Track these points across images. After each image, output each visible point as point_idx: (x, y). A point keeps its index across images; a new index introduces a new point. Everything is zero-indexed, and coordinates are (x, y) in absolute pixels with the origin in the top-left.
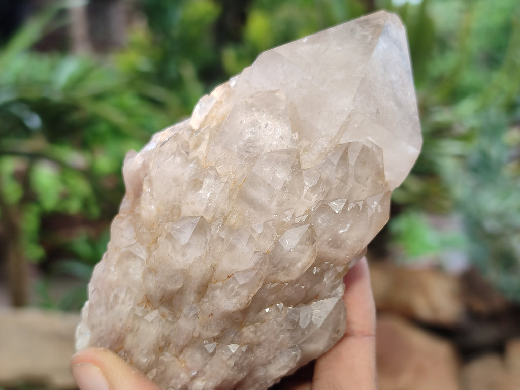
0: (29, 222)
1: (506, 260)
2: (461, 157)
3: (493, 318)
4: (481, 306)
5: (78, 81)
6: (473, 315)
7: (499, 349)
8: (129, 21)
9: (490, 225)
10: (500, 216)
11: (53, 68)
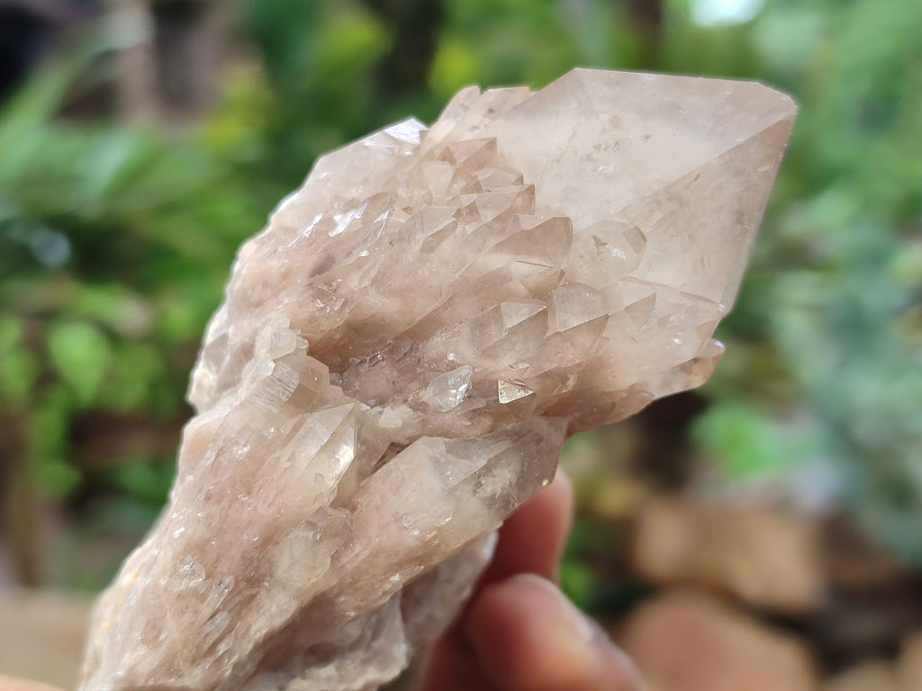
1: (898, 493)
5: (132, 177)
7: (889, 651)
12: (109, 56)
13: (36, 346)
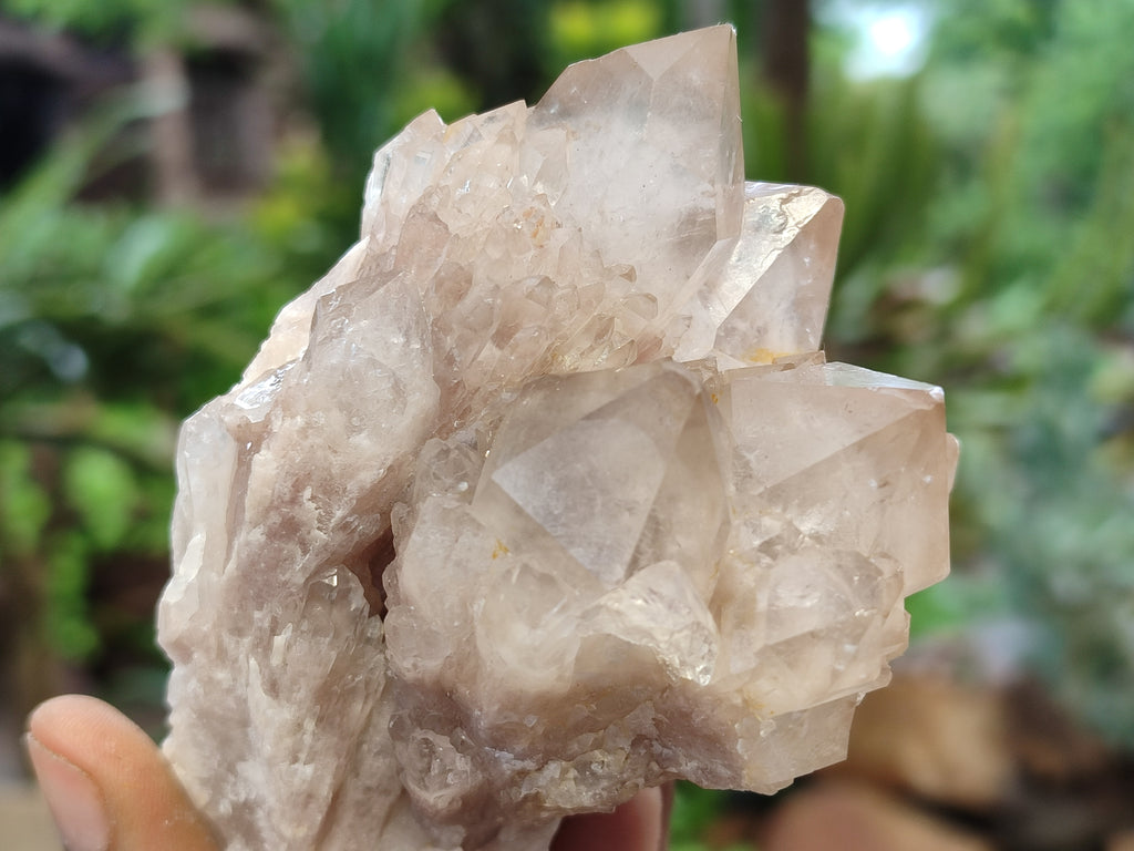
0: (64, 575)
1: (1103, 660)
2: (998, 431)
3: (1079, 786)
4: (1051, 760)
5: (167, 273)
6: (1034, 782)
8: (279, 131)
9: (1066, 584)
10: (1088, 566)
11: (116, 236)
12: (138, 125)
13: (51, 478)
